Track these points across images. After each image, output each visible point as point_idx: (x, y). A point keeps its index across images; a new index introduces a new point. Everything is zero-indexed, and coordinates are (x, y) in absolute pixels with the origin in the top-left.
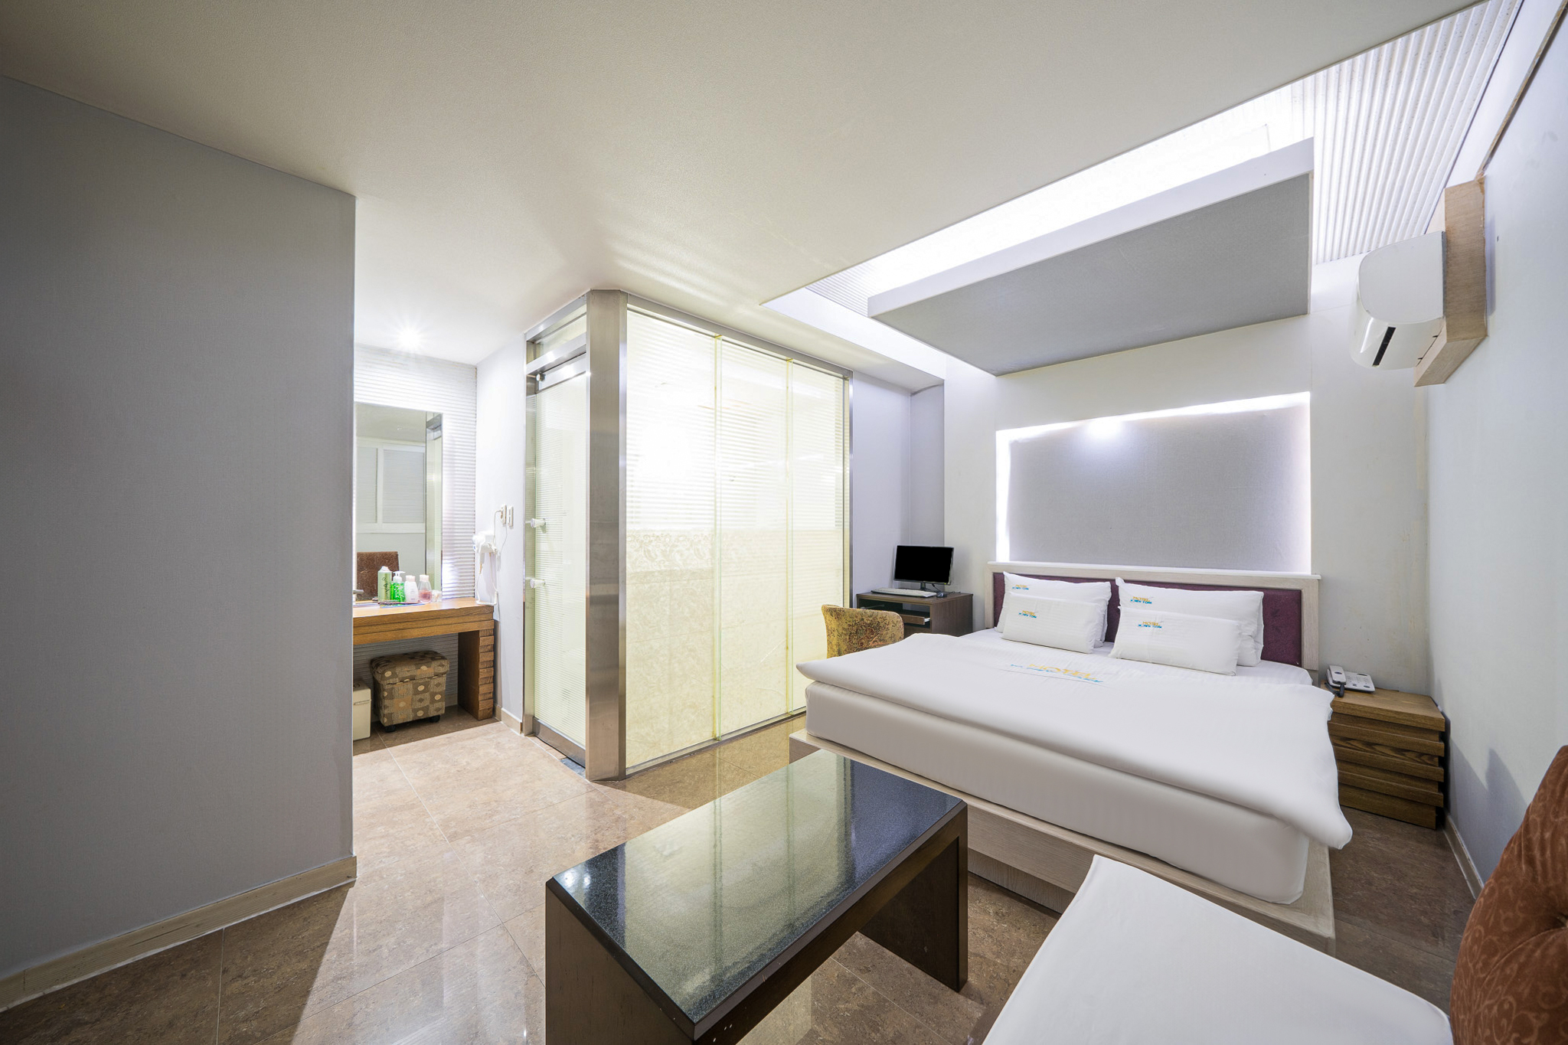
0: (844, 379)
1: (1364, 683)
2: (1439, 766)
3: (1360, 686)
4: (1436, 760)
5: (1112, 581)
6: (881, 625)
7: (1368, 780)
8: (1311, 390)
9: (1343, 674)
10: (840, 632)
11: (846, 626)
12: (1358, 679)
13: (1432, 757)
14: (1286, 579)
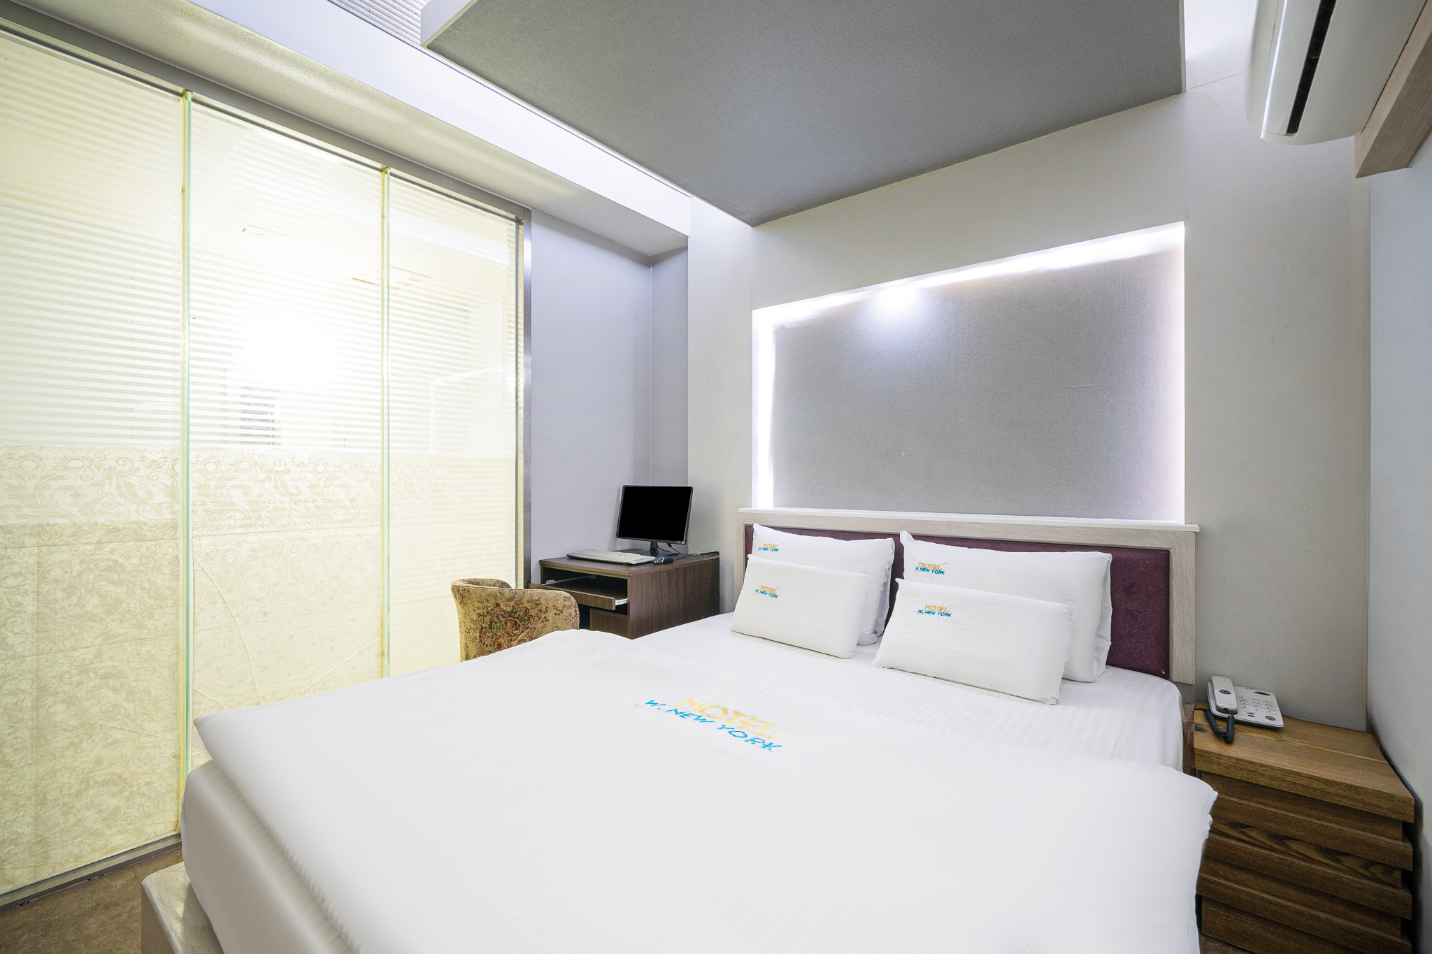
0: (518, 221)
1: (1264, 712)
2: (1403, 888)
3: (1260, 718)
4: (1398, 874)
5: (896, 537)
6: (533, 613)
7: (1277, 904)
8: (1187, 221)
9: (1233, 694)
10: (468, 625)
11: (475, 617)
12: (1256, 702)
13: (1389, 869)
14: (1146, 532)
